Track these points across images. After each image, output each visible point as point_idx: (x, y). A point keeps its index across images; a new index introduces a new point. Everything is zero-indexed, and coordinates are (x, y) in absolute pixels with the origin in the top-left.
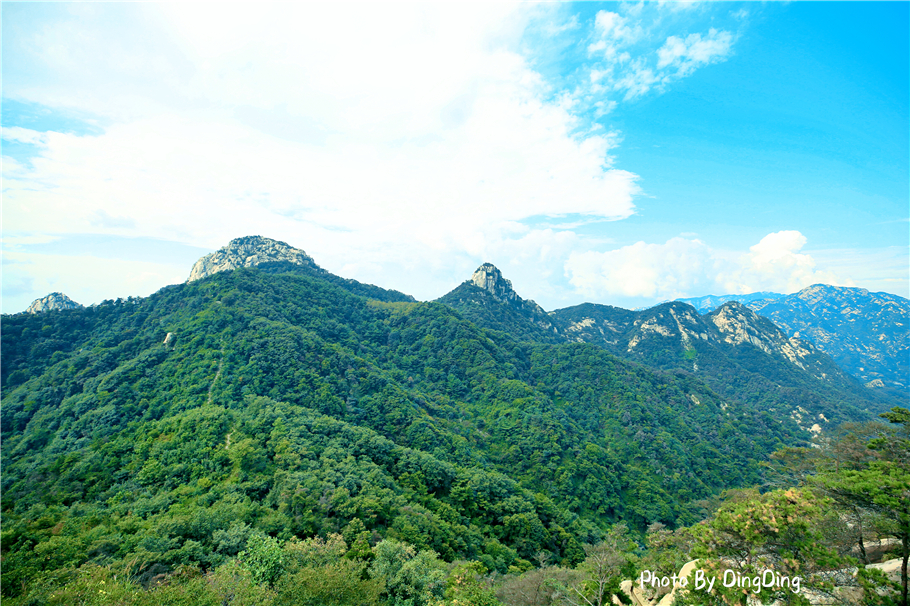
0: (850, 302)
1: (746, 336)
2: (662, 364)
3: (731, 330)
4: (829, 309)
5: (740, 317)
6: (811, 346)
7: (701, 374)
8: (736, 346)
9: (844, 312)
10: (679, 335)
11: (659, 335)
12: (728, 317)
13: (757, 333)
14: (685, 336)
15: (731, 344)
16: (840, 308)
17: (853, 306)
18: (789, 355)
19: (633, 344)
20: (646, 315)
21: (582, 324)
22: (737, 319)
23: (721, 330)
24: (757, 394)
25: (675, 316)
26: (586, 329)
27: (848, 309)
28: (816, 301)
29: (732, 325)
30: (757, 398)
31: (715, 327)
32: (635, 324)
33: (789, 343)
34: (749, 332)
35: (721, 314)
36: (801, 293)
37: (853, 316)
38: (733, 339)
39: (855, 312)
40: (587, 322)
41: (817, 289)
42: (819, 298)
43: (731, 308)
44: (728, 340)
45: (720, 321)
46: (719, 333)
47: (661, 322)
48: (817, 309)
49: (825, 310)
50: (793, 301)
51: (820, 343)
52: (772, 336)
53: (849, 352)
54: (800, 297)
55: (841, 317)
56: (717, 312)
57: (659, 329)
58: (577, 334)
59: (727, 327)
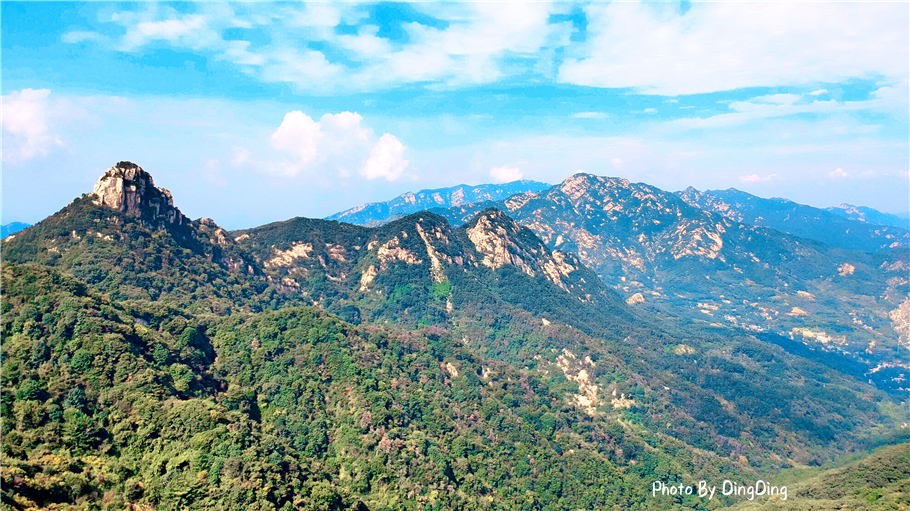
0: (612, 195)
1: (507, 255)
2: (406, 306)
3: (490, 249)
4: (593, 204)
5: (500, 230)
6: (575, 260)
7: (457, 316)
8: (496, 270)
9: (606, 208)
10: (428, 261)
11: (403, 264)
12: (486, 230)
13: (519, 250)
14: (435, 262)
15: (490, 268)
16: (602, 203)
17: (615, 201)
18: (553, 276)
19: (367, 278)
20: (384, 233)
21: (293, 254)
22: (496, 233)
23: (479, 249)
24: (520, 337)
25: (422, 234)
26: (300, 262)
27: (610, 205)
28: (579, 194)
29: (490, 241)
30: (521, 342)
31: (471, 245)
32: (370, 247)
33: (553, 260)
34: (511, 251)
35: (477, 226)
36: (563, 185)
37: (615, 213)
38: (492, 261)
39: (617, 209)
40: (300, 250)
41: (580, 180)
42: (582, 191)
43: (489, 219)
44: (486, 262)
45: (477, 236)
46: (476, 253)
47: (404, 244)
48: (580, 206)
49: (588, 206)
50: (556, 195)
51: (584, 249)
52: (535, 251)
53: (610, 258)
54: (563, 190)
55: (604, 214)
56: (473, 223)
57: (403, 255)
58: (284, 270)
59: (484, 244)
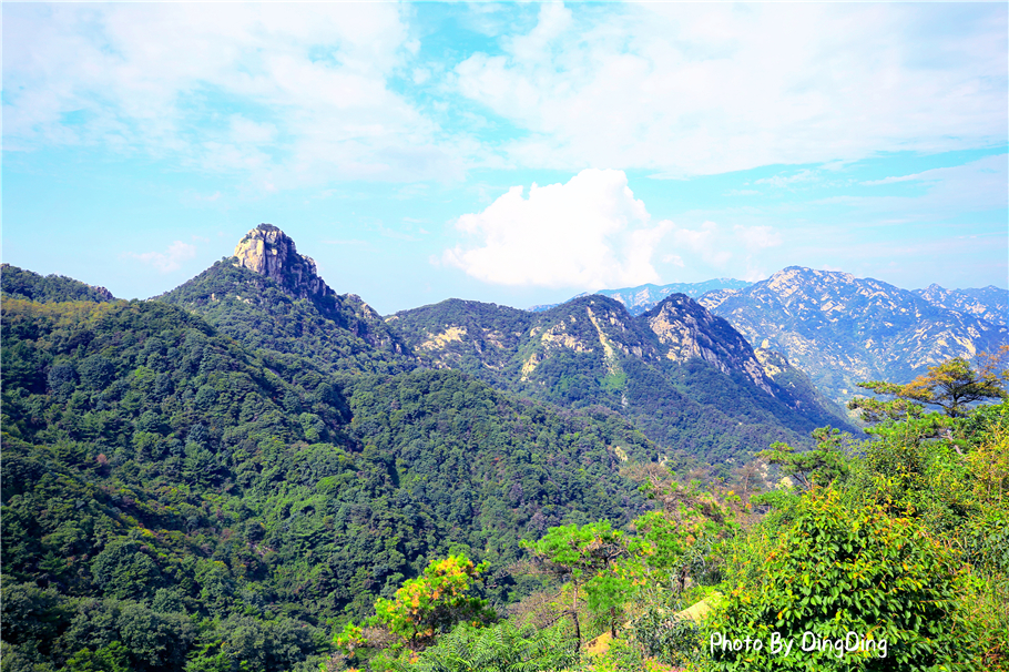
0: (832, 293)
1: (696, 348)
2: (573, 399)
3: (676, 340)
4: (808, 303)
5: (688, 318)
6: (782, 360)
7: (633, 412)
8: (683, 364)
9: (824, 308)
10: (600, 349)
11: (571, 353)
12: (671, 319)
13: (711, 343)
14: (609, 351)
15: (675, 362)
16: (819, 302)
17: (836, 300)
18: (754, 376)
19: (529, 367)
20: (550, 316)
21: (444, 337)
22: (683, 321)
23: (662, 341)
24: (710, 437)
25: (593, 320)
26: (453, 347)
27: (830, 304)
28: (790, 292)
29: (676, 332)
30: (710, 444)
31: (652, 335)
32: (532, 333)
33: (754, 358)
34: (702, 343)
35: (661, 314)
36: (771, 280)
37: (836, 314)
38: (678, 354)
39: (838, 308)
40: (454, 334)
41: (792, 274)
42: (795, 288)
43: (675, 305)
44: (671, 356)
45: (660, 325)
46: (658, 346)
47: (574, 331)
48: (791, 305)
49: (801, 306)
50: (762, 292)
51: (795, 355)
52: (732, 347)
53: (829, 368)
54: (771, 286)
55: (821, 316)
56: (656, 311)
57: (570, 342)
58: (437, 354)
59: (669, 335)
